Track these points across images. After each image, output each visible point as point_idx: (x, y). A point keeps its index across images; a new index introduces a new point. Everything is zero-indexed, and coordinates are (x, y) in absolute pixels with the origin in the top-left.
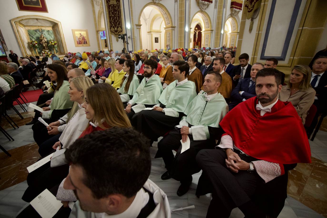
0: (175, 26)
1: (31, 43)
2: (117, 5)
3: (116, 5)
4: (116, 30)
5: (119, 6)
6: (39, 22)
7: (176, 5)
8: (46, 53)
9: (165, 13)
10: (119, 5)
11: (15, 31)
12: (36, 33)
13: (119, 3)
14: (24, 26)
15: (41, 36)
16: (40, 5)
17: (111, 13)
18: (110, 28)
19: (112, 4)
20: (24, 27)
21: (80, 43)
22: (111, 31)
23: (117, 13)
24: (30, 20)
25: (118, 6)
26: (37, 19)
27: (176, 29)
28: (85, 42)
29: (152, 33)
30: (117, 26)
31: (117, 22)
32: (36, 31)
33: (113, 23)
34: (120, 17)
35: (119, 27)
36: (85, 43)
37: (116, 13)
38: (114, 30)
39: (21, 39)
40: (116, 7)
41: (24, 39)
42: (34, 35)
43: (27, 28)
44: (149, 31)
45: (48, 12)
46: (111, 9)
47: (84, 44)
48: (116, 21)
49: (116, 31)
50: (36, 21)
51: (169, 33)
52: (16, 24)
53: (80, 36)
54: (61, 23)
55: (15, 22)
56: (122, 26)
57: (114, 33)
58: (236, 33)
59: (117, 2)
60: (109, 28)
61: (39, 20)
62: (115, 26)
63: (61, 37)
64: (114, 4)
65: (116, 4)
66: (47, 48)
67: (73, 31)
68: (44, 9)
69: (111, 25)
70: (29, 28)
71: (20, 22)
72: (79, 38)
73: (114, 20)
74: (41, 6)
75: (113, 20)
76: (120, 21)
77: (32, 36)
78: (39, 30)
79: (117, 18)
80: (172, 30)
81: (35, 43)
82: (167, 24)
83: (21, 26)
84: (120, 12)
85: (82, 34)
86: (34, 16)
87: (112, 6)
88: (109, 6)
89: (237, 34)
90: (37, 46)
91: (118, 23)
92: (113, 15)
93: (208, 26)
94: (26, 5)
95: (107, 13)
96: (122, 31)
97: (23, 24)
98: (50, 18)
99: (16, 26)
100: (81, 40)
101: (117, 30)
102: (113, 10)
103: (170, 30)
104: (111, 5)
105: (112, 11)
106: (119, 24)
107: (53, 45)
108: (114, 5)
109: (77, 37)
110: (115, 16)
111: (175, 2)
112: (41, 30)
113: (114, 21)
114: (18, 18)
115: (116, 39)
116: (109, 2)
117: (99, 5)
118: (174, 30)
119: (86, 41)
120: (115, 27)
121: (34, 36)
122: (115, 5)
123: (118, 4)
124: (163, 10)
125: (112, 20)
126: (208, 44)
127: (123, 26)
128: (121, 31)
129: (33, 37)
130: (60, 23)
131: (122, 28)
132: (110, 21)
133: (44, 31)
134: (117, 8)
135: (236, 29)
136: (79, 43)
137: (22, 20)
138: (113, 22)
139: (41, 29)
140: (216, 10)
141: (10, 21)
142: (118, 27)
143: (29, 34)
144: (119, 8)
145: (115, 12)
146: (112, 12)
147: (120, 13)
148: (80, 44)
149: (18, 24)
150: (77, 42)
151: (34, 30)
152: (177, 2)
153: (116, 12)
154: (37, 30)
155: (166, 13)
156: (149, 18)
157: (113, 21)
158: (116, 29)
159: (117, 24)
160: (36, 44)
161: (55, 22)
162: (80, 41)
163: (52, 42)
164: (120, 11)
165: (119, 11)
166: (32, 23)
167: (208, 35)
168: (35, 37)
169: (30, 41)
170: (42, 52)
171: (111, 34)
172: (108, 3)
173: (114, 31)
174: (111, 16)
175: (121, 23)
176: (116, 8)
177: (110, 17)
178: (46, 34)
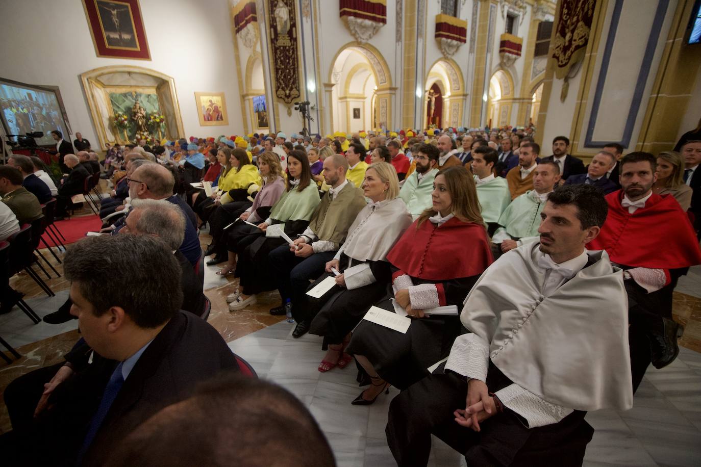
0: (397, 87)
1: (116, 118)
2: (292, 47)
3: (289, 47)
4: (288, 94)
5: (295, 50)
6: (133, 78)
7: (399, 48)
8: (143, 137)
9: (377, 61)
10: (295, 47)
11: (88, 96)
12: (125, 99)
13: (295, 43)
14: (104, 86)
15: (135, 105)
16: (136, 47)
17: (279, 62)
18: (277, 91)
19: (282, 45)
20: (102, 89)
21: (210, 118)
22: (278, 97)
23: (291, 61)
24: (117, 75)
25: (293, 49)
26: (129, 73)
27: (398, 92)
28: (219, 117)
29: (348, 100)
30: (290, 86)
31: (290, 79)
32: (125, 95)
33: (282, 82)
34: (295, 69)
35: (295, 89)
36: (219, 119)
37: (289, 63)
38: (284, 94)
39: (97, 111)
40: (288, 51)
41: (102, 110)
42: (120, 102)
43: (109, 90)
44: (342, 96)
45: (151, 60)
46: (280, 54)
47: (217, 120)
48: (289, 77)
49: (288, 96)
50: (127, 76)
51: (385, 101)
52: (90, 82)
53: (210, 106)
54: (175, 80)
55: (89, 80)
56: (299, 87)
57: (284, 99)
58: (510, 99)
59: (291, 41)
60: (274, 90)
61: (133, 75)
62: (287, 86)
63: (173, 107)
64: (285, 45)
65: (290, 45)
66: (144, 128)
67: (197, 96)
68: (144, 54)
69: (279, 84)
70: (113, 90)
71: (98, 78)
72: (208, 109)
73: (285, 75)
74: (138, 49)
75: (283, 75)
76: (295, 78)
77: (117, 104)
78: (131, 94)
79: (290, 71)
80: (390, 94)
81: (123, 119)
82: (381, 83)
83: (99, 86)
84: (296, 60)
85: (213, 102)
86: (125, 66)
87: (282, 48)
88: (275, 50)
89: (513, 102)
90: (128, 125)
91: (292, 81)
92: (283, 67)
93: (458, 86)
94: (111, 47)
95: (271, 61)
96: (299, 96)
97: (102, 81)
98: (155, 71)
99: (90, 86)
100: (211, 113)
101: (290, 94)
102: (283, 56)
103: (388, 94)
104: (280, 47)
105: (282, 58)
106: (294, 83)
107: (158, 123)
108: (285, 47)
109: (204, 107)
110: (286, 68)
111: (396, 41)
112: (134, 94)
113: (285, 77)
114: (94, 70)
115: (288, 111)
116: (275, 42)
117: (251, 47)
118: (395, 94)
119: (220, 115)
120: (286, 88)
121: (121, 105)
122: (287, 48)
123: (294, 45)
124: (373, 57)
125: (281, 74)
126: (457, 122)
127: (302, 87)
128: (296, 96)
129: (118, 107)
130: (172, 80)
131: (299, 91)
132: (277, 76)
133: (140, 95)
134: (291, 52)
135: (510, 93)
136: (208, 118)
137: (102, 74)
138: (282, 80)
139: (136, 92)
140: (473, 57)
141: (80, 77)
142: (291, 89)
143: (111, 101)
144: (295, 53)
145: (287, 61)
146: (281, 61)
147: (296, 63)
148: (208, 120)
149: (94, 82)
150: (204, 117)
151: (121, 94)
152: (401, 42)
153: (289, 60)
154: (128, 93)
155: (379, 63)
156: (342, 71)
157: (282, 77)
158: (288, 92)
159: (291, 83)
160: (126, 120)
161: (164, 77)
162: (209, 114)
163: (155, 118)
164: (297, 58)
165: (294, 59)
166: (118, 80)
167: (458, 105)
168: (122, 107)
169: (113, 115)
170: (137, 136)
171: (278, 101)
172: (274, 44)
173: (283, 96)
174: (278, 67)
175: (297, 82)
176: (289, 53)
177: (277, 70)
178: (143, 102)
